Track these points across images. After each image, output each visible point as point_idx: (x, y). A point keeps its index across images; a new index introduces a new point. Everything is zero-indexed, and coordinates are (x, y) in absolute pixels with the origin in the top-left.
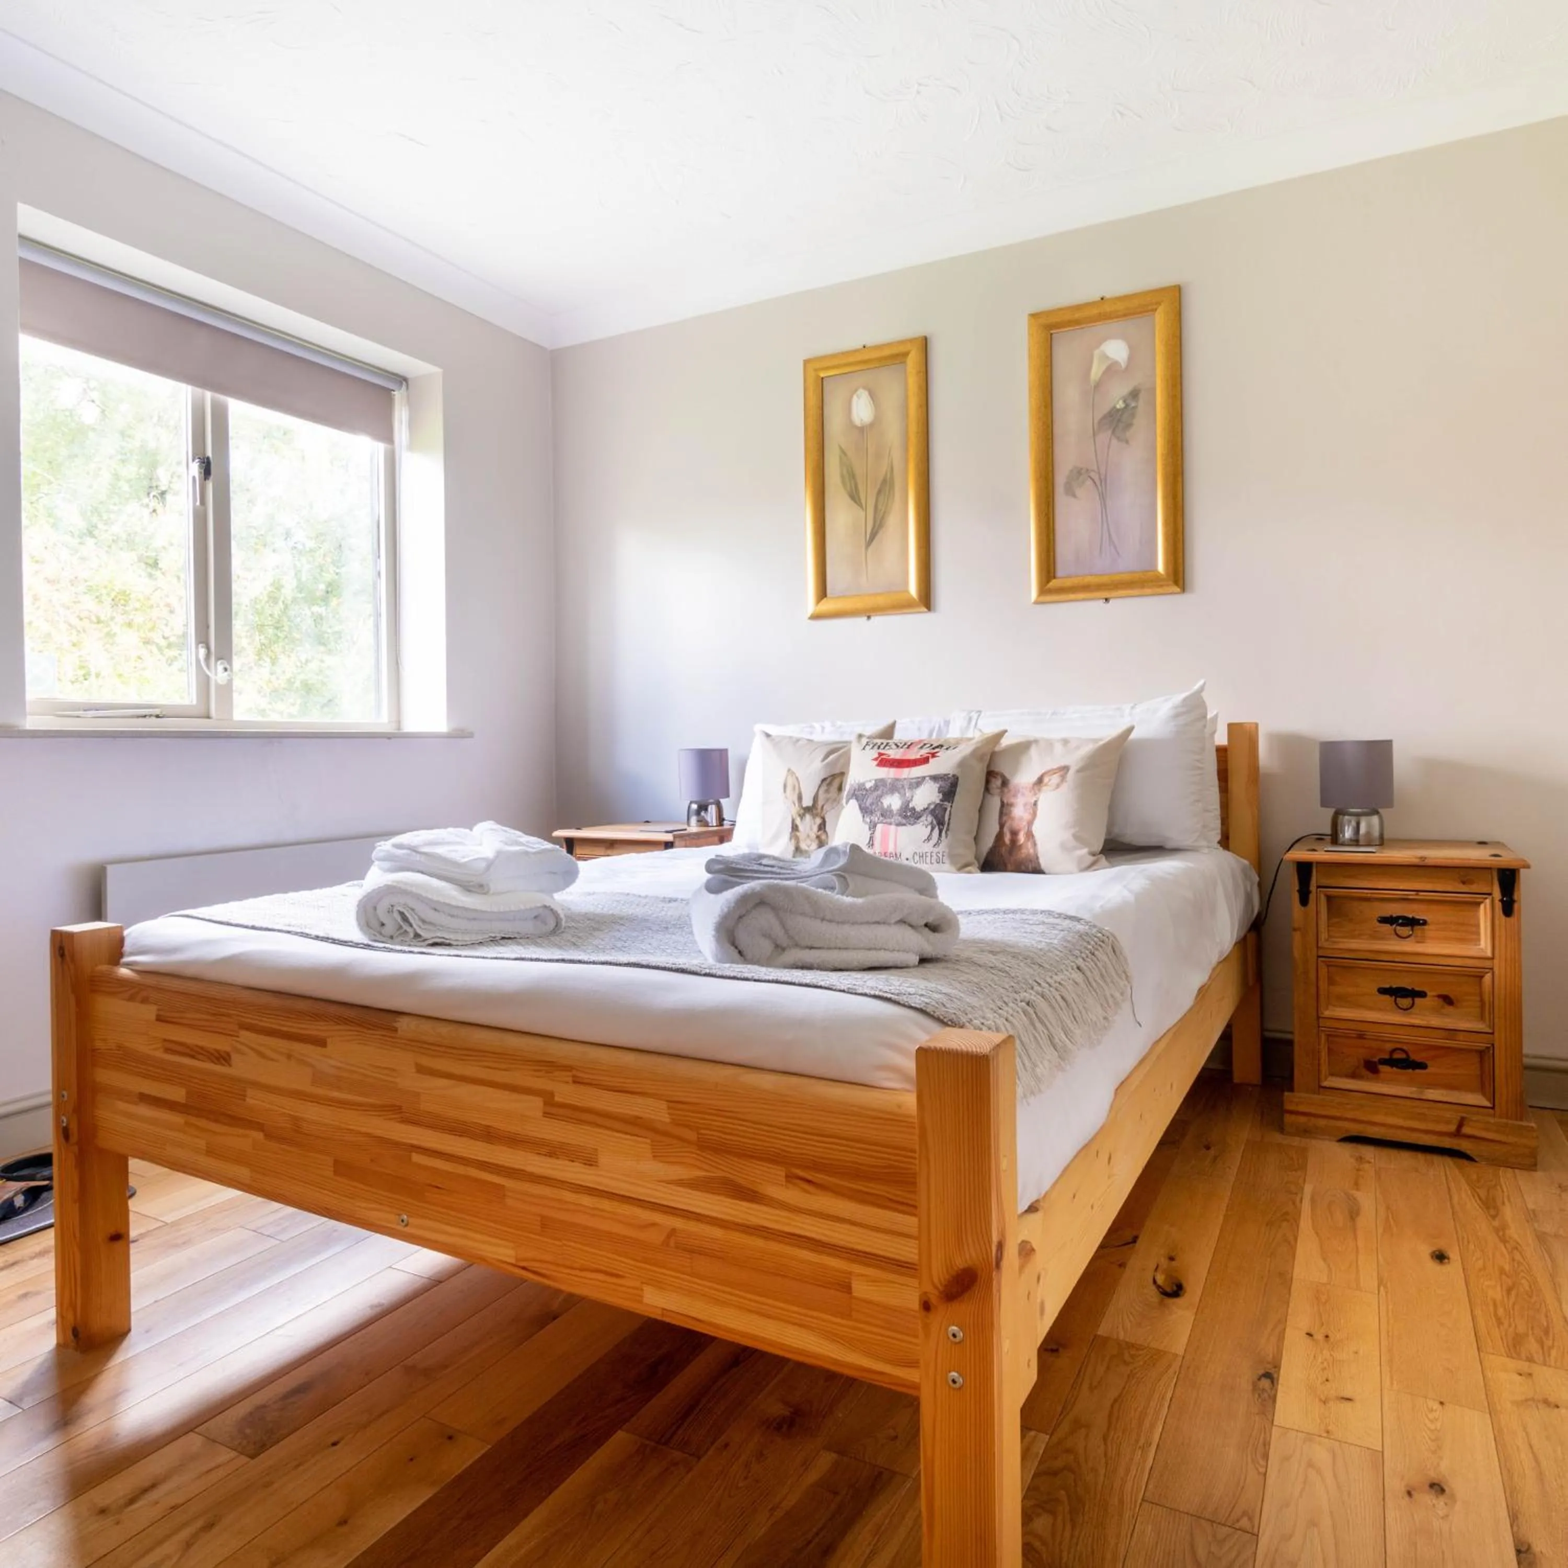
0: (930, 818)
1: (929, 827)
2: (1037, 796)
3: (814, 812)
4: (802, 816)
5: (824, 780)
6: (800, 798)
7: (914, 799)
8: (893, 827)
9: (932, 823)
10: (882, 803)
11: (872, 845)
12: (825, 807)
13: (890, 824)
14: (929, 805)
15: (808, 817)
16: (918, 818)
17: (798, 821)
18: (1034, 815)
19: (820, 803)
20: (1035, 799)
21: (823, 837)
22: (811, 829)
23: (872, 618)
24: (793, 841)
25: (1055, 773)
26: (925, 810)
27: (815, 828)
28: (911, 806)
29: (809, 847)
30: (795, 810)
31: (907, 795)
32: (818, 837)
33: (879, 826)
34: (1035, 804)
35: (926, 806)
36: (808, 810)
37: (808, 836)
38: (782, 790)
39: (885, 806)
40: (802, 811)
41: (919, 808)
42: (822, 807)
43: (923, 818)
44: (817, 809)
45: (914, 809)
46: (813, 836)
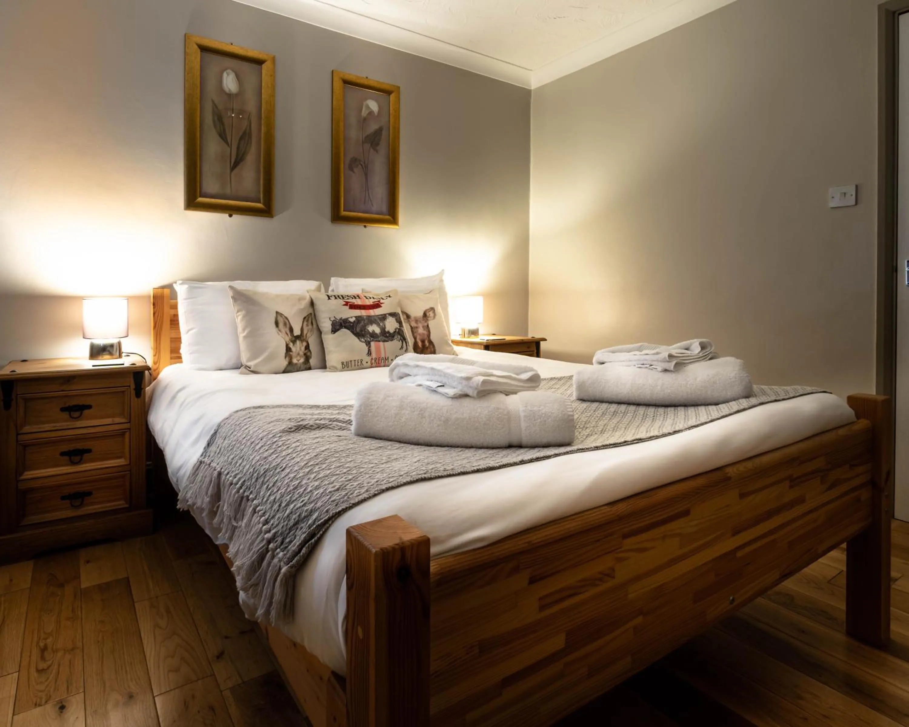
0: (399, 337)
1: (401, 341)
2: (427, 322)
3: (302, 339)
4: (294, 342)
5: (305, 318)
6: (291, 330)
7: (386, 326)
8: (381, 343)
9: (401, 339)
10: (368, 330)
11: (371, 354)
12: (307, 335)
13: (379, 341)
14: (396, 329)
15: (298, 342)
16: (393, 337)
17: (291, 345)
18: (429, 332)
19: (305, 332)
20: (426, 324)
21: (309, 354)
22: (300, 349)
23: (234, 216)
24: (287, 358)
25: (430, 311)
26: (395, 332)
27: (303, 348)
28: (387, 330)
29: (298, 361)
30: (288, 338)
31: (381, 324)
32: (305, 354)
33: (372, 344)
34: (428, 326)
35: (394, 330)
36: (298, 337)
37: (299, 354)
38: (274, 326)
39: (371, 332)
40: (294, 339)
41: (392, 331)
42: (306, 334)
43: (396, 337)
44: (303, 337)
45: (388, 332)
46: (302, 353)
